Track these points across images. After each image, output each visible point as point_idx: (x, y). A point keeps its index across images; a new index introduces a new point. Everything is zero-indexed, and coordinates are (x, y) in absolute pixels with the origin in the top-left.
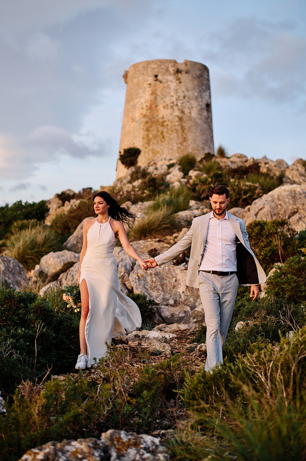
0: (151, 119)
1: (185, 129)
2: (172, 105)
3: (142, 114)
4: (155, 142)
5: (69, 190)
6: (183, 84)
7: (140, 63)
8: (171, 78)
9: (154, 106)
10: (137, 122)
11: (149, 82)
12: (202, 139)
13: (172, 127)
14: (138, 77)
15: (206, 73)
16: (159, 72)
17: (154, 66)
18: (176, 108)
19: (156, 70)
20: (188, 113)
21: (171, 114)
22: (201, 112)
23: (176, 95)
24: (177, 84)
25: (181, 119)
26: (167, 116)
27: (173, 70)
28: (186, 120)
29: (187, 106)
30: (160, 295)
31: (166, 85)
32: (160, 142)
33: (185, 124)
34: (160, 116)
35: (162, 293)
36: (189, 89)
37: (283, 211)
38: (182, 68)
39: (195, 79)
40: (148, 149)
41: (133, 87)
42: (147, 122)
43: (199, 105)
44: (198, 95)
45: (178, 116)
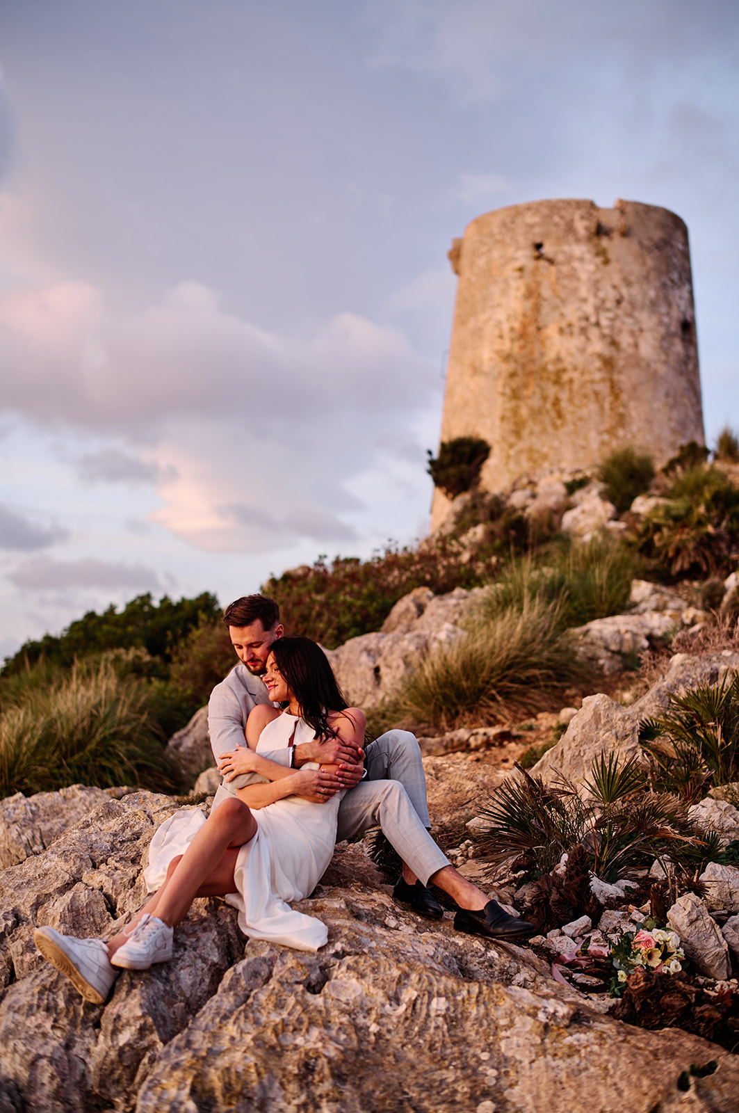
0: (524, 366)
1: (622, 391)
2: (583, 323)
3: (498, 352)
4: (537, 429)
6: (613, 266)
7: (493, 214)
8: (579, 250)
9: (532, 329)
10: (486, 374)
11: (517, 264)
12: (670, 419)
13: (583, 385)
14: (489, 251)
15: (679, 234)
16: (546, 235)
17: (531, 219)
18: (594, 333)
19: (537, 230)
20: (629, 345)
21: (582, 351)
22: (665, 344)
23: (596, 296)
24: (597, 266)
25: (608, 363)
26: (571, 355)
27: (587, 229)
28: (623, 367)
29: (626, 328)
31: (565, 269)
32: (550, 429)
33: (623, 378)
34: (551, 355)
36: (633, 278)
38: (613, 221)
39: (649, 251)
40: (517, 448)
41: (474, 279)
42: (513, 375)
43: (660, 323)
44: (657, 296)
45: (600, 356)
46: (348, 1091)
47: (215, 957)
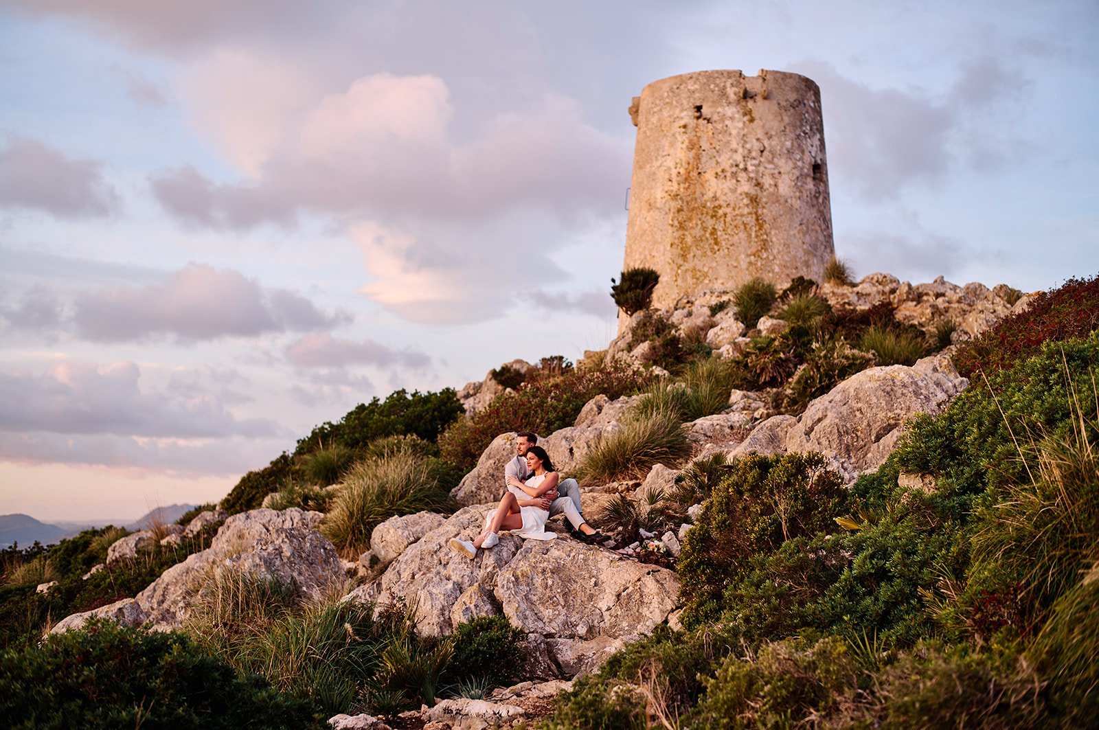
0: (688, 203)
1: (765, 222)
2: (734, 169)
3: (668, 192)
4: (699, 253)
5: (519, 362)
6: (757, 123)
7: (663, 81)
8: (730, 111)
9: (694, 174)
10: (660, 209)
11: (682, 123)
12: (804, 243)
13: (734, 218)
14: (660, 111)
15: (810, 94)
16: (705, 99)
17: (692, 86)
18: (742, 176)
19: (697, 95)
20: (771, 185)
21: (734, 191)
22: (800, 183)
23: (744, 147)
24: (745, 123)
25: (754, 200)
26: (725, 194)
27: (736, 94)
28: (767, 203)
29: (767, 172)
30: (559, 614)
31: (720, 126)
32: (709, 253)
33: (766, 211)
34: (709, 194)
35: (564, 611)
36: (773, 132)
37: (865, 423)
38: (757, 87)
39: (786, 110)
40: (683, 268)
41: (648, 132)
42: (679, 211)
43: (796, 167)
44: (792, 145)
45: (747, 194)
46: (555, 576)
47: (513, 550)
